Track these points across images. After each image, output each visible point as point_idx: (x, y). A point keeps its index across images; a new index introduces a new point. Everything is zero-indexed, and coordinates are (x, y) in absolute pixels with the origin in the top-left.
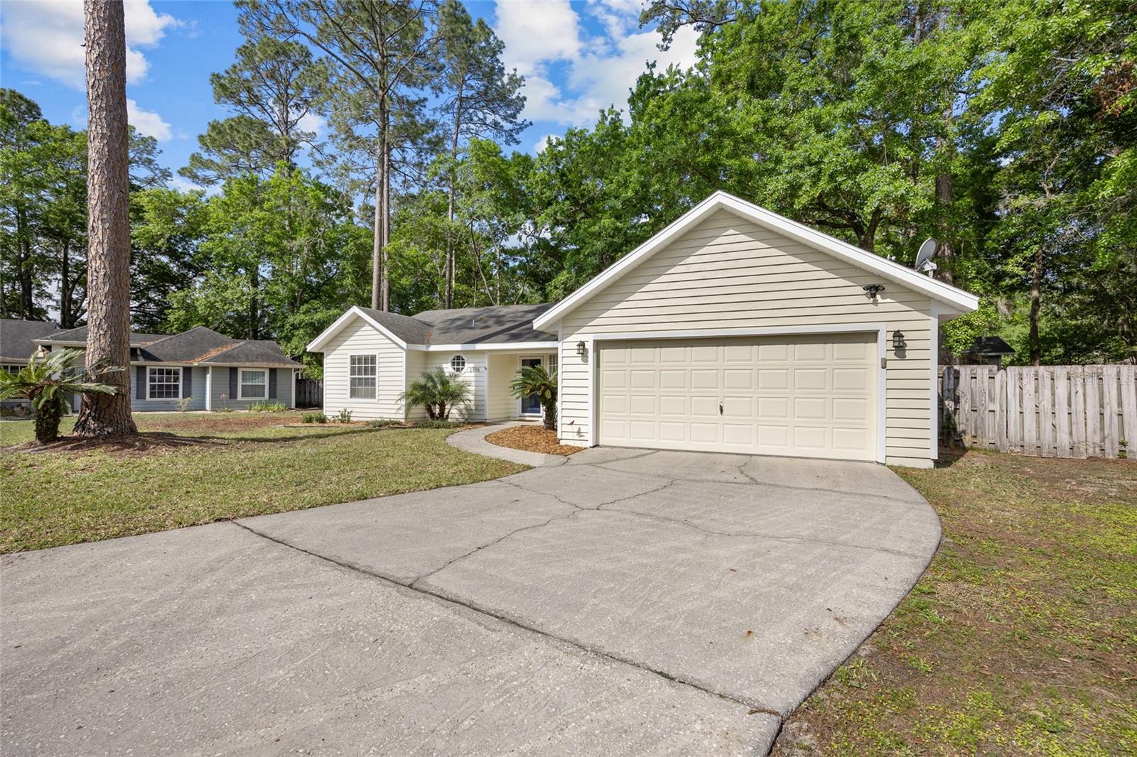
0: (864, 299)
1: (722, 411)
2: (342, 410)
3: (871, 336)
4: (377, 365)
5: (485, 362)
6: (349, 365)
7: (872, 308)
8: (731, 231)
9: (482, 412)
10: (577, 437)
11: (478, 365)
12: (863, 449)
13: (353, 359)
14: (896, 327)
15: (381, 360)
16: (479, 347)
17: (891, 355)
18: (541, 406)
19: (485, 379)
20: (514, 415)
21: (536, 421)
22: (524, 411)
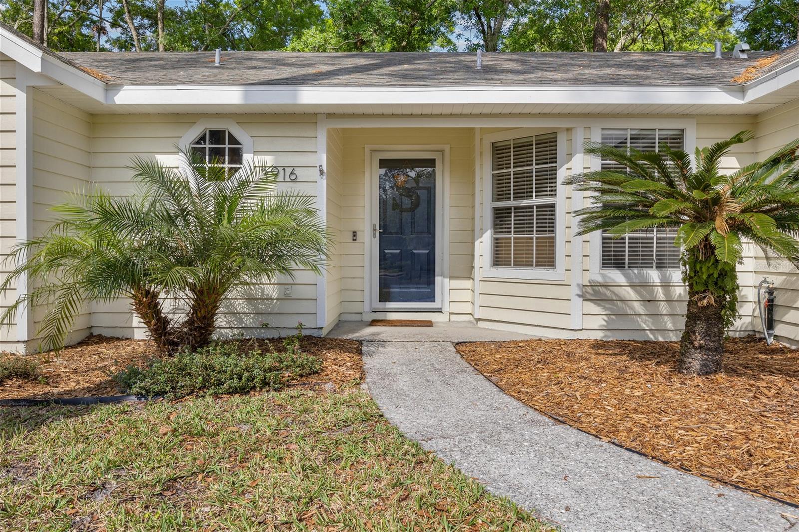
5: (316, 154)
9: (306, 307)
11: (291, 160)
16: (311, 94)
18: (438, 280)
19: (321, 204)
20: (357, 308)
21: (429, 324)
22: (384, 297)
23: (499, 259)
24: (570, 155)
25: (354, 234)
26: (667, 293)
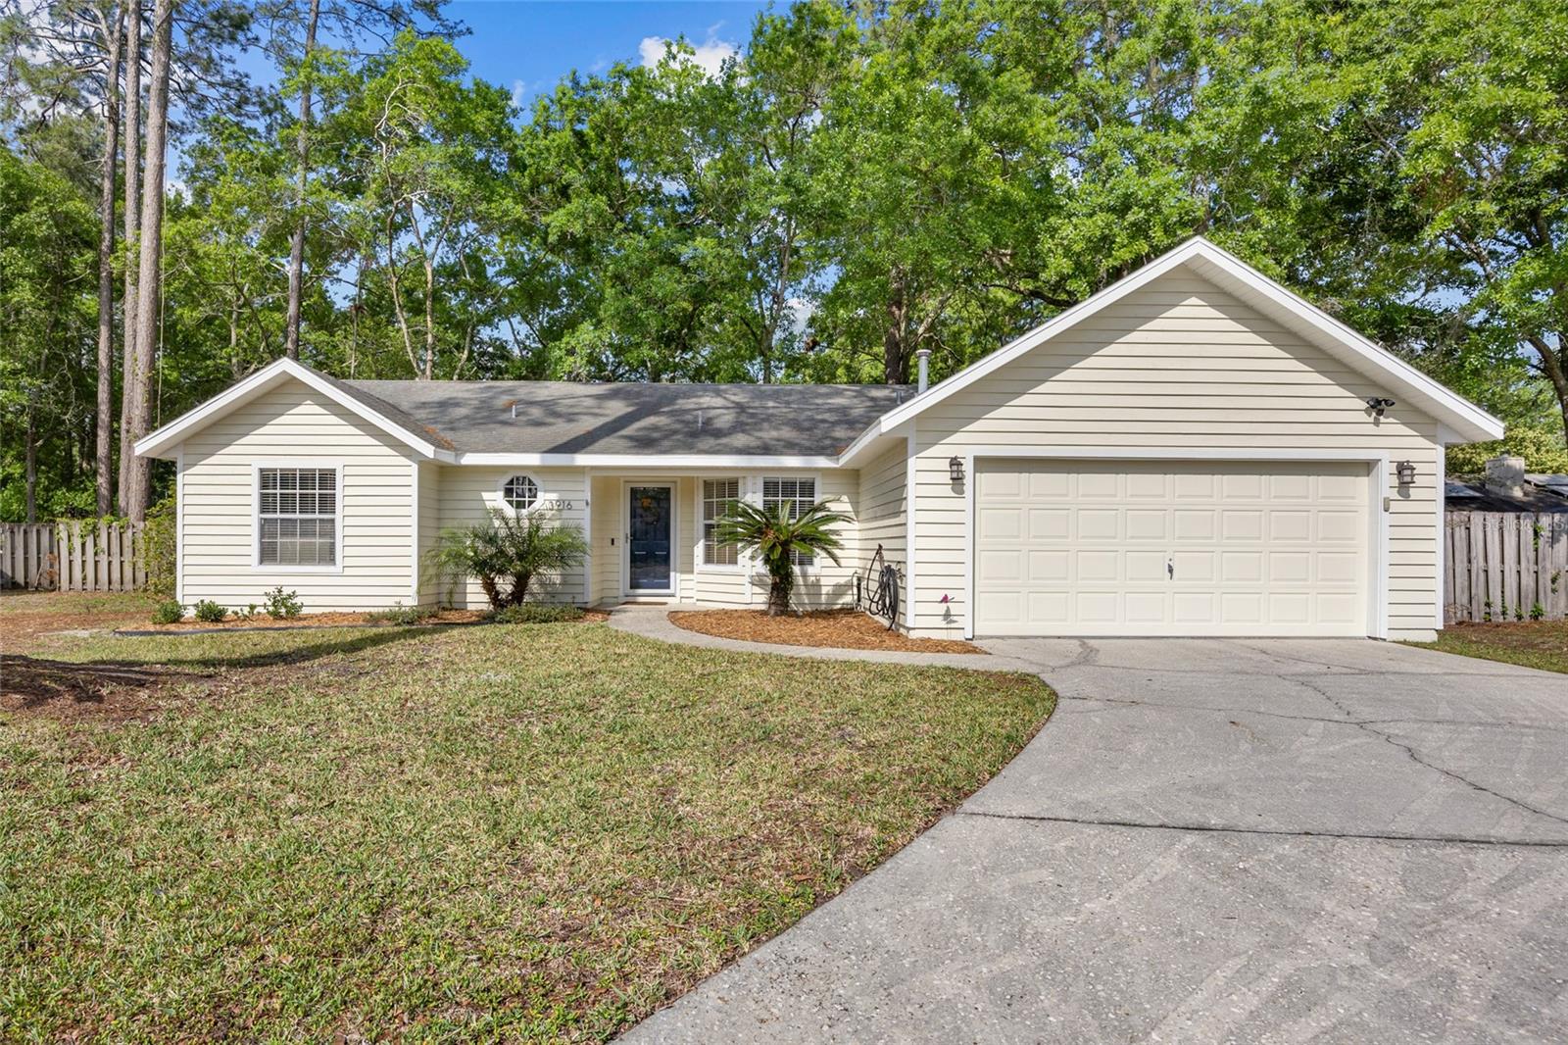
0: (1363, 417)
1: (1171, 570)
2: (271, 590)
3: (1366, 467)
4: (339, 492)
5: (585, 492)
6: (255, 490)
7: (1371, 429)
8: (1194, 300)
9: (579, 589)
10: (943, 624)
11: (568, 496)
12: (1351, 621)
13: (267, 478)
14: (1402, 456)
15: (349, 481)
16: (582, 459)
17: (1394, 494)
18: (672, 574)
19: (587, 525)
20: (615, 593)
21: (665, 604)
22: (634, 585)
23: (708, 560)
24: (745, 494)
25: (613, 540)
26: (805, 580)
